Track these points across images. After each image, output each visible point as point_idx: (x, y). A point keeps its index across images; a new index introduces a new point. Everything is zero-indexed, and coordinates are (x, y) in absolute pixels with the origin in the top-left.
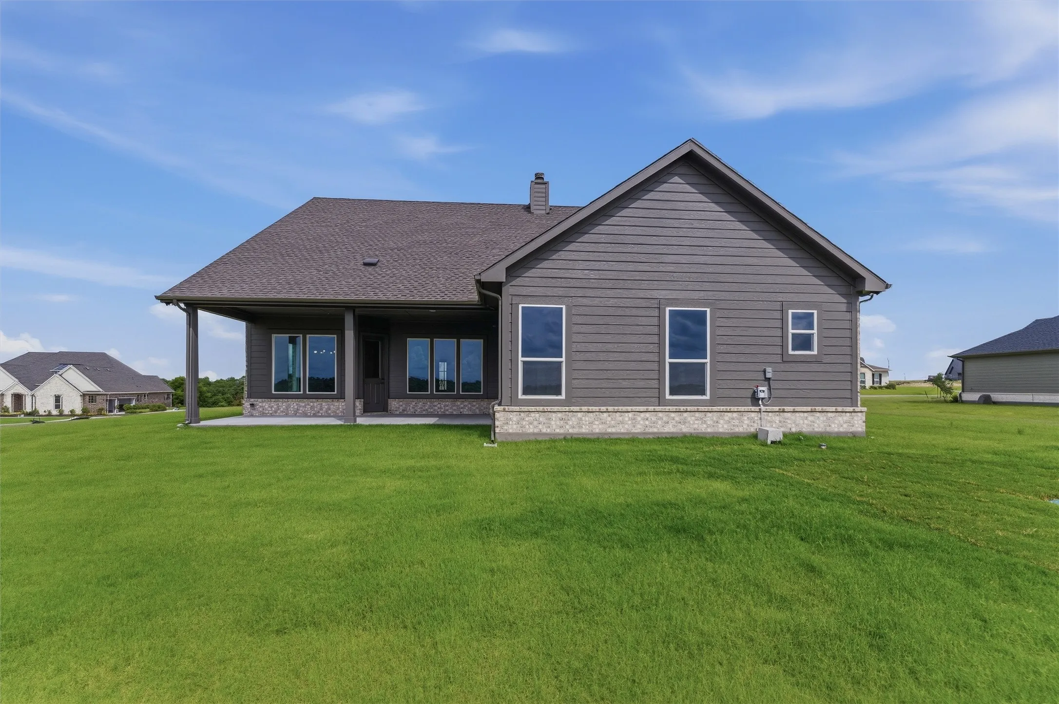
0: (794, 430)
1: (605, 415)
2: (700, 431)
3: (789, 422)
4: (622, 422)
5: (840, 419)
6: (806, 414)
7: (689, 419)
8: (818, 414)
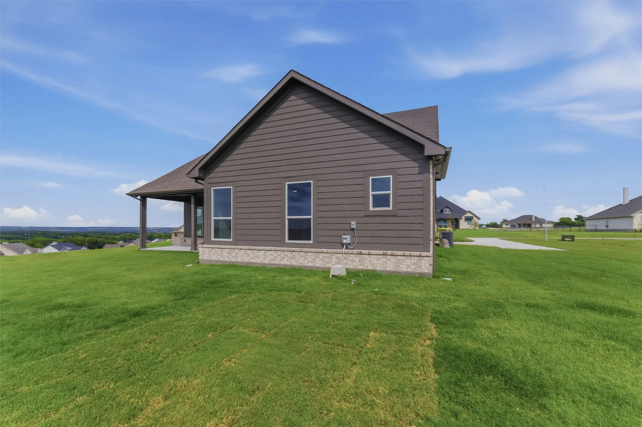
0: (369, 268)
1: (250, 251)
2: (303, 265)
3: (366, 261)
4: (258, 256)
5: (408, 261)
6: (379, 257)
7: (296, 256)
8: (389, 257)
